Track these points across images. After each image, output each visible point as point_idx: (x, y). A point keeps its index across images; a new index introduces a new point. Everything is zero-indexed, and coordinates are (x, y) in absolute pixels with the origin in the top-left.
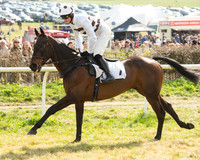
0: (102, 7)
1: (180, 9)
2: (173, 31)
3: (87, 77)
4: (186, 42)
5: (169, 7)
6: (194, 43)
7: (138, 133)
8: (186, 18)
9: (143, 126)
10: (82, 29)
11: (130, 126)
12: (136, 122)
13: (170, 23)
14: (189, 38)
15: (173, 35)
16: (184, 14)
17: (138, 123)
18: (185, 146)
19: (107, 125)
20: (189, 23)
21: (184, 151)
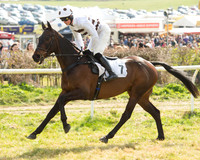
0: (48, 8)
1: (127, 11)
2: (120, 34)
3: (90, 74)
4: (132, 45)
5: (116, 10)
6: (141, 45)
7: (84, 137)
8: (132, 21)
9: (90, 129)
10: (82, 30)
11: (77, 129)
12: (82, 125)
13: (117, 26)
14: (136, 41)
15: (120, 38)
16: (131, 16)
17: (85, 127)
18: (131, 149)
19: (53, 128)
20: (136, 25)
21: (131, 155)
